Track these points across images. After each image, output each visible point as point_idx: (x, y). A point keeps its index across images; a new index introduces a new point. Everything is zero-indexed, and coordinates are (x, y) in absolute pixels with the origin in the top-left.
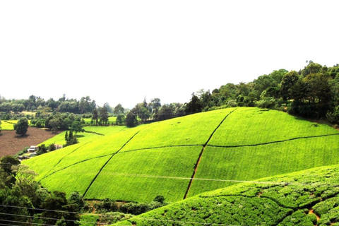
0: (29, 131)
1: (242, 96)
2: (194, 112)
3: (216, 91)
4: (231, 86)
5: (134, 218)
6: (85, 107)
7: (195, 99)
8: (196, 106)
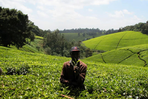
0: (85, 35)
1: (131, 28)
2: (120, 32)
3: (125, 27)
4: (128, 26)
5: (101, 53)
6: (97, 30)
7: (120, 29)
8: (120, 30)
